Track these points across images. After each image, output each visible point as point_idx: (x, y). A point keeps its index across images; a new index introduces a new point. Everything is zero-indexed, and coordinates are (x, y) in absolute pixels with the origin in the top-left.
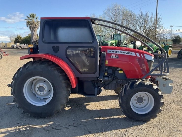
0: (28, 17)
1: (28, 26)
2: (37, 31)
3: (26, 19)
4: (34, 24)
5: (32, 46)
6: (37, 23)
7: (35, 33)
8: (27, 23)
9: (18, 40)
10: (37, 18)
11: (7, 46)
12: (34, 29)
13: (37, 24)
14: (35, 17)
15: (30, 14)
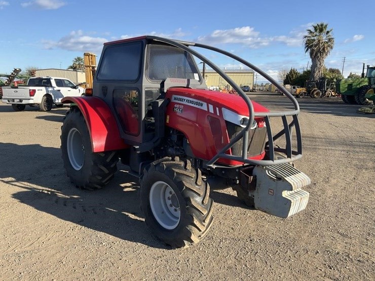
0: (311, 32)
1: (307, 50)
2: (325, 60)
3: (306, 37)
4: (321, 45)
5: (303, 91)
6: (327, 43)
7: (320, 65)
8: (306, 44)
9: (290, 78)
10: (328, 32)
11: (272, 90)
12: (319, 55)
13: (326, 45)
14: (325, 31)
15: (316, 25)
